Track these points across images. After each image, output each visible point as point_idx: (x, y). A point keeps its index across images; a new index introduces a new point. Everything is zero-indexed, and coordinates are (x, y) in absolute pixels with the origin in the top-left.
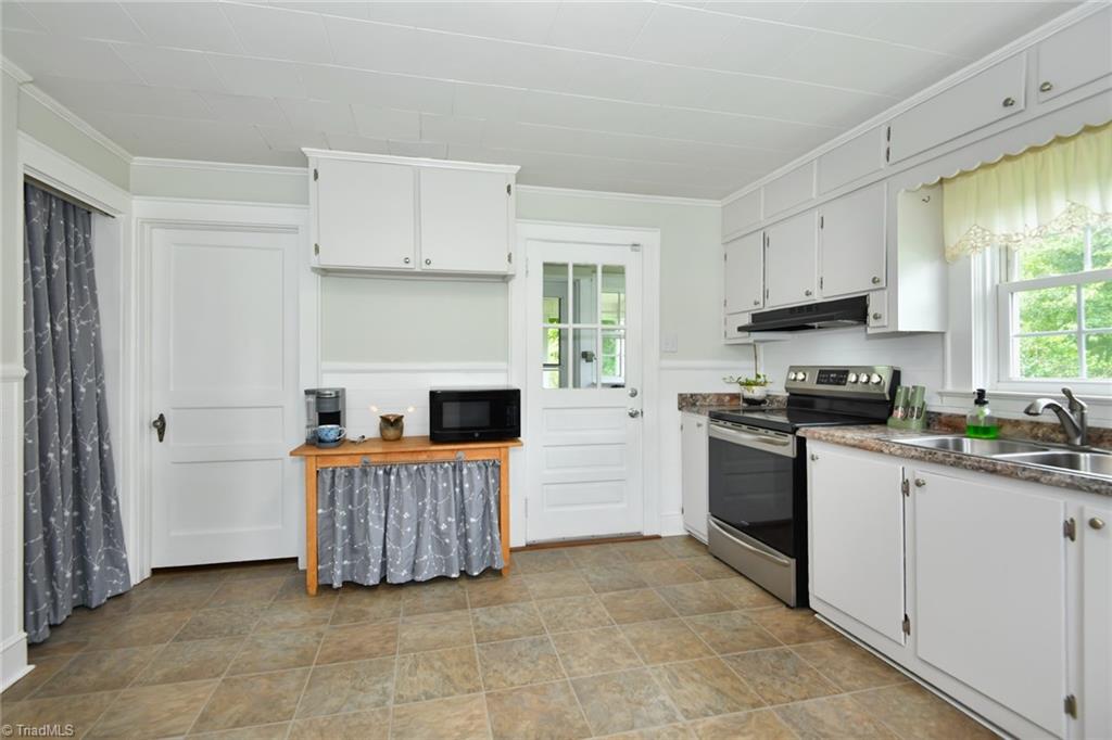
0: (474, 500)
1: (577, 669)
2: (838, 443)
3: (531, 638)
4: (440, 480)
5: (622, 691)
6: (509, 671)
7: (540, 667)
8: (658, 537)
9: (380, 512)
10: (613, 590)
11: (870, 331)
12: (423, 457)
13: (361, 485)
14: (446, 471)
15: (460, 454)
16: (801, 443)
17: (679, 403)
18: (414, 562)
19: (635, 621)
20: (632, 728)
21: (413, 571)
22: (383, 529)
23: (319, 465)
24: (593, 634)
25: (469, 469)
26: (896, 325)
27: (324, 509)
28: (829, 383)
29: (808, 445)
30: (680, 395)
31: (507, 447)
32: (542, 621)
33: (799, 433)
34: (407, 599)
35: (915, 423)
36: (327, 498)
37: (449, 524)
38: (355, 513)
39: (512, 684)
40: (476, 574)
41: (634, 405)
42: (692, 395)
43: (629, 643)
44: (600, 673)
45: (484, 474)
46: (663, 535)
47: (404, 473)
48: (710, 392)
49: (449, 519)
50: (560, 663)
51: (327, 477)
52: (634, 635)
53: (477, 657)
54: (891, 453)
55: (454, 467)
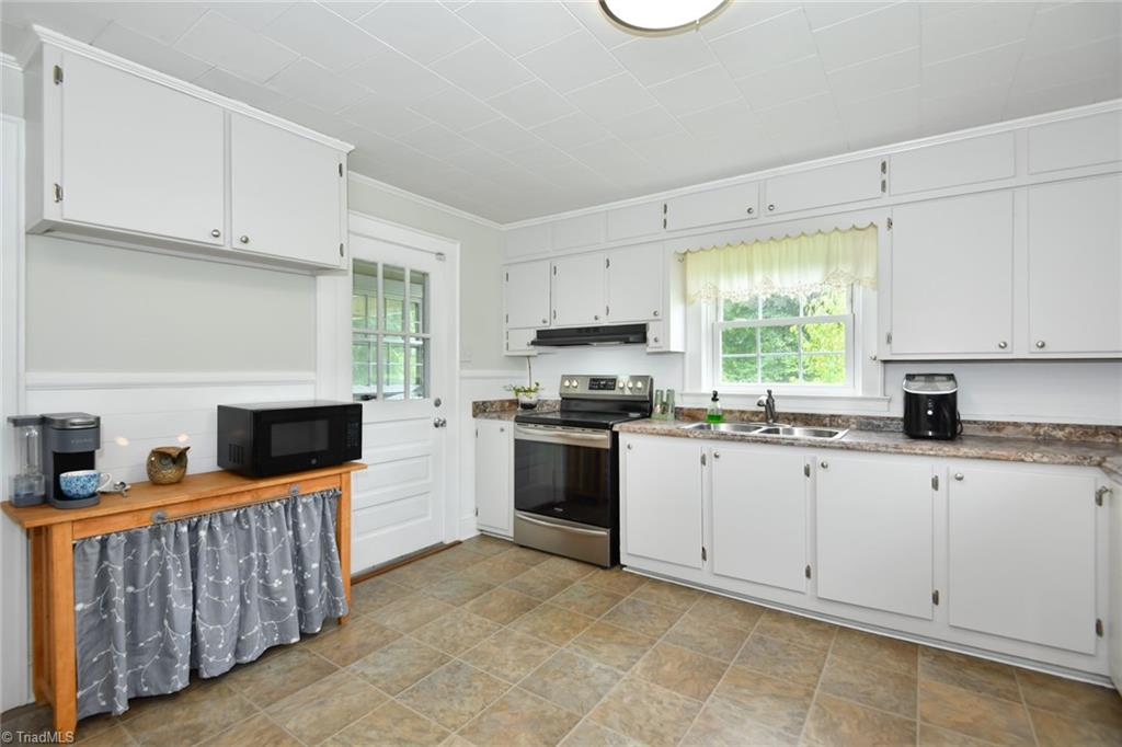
0: (311, 539)
1: (513, 675)
2: (652, 434)
3: (443, 667)
4: (268, 524)
5: (565, 675)
6: (456, 705)
7: (479, 689)
8: (460, 543)
9: (185, 585)
10: (470, 600)
11: (649, 350)
12: (246, 499)
13: (150, 552)
14: (276, 512)
15: (294, 488)
16: (615, 436)
17: (474, 411)
18: (239, 640)
19: (515, 618)
20: (601, 696)
21: (237, 653)
22: (191, 608)
23: (77, 537)
24: (493, 641)
25: (305, 506)
26: (669, 346)
27: (85, 602)
28: (599, 389)
29: (620, 437)
30: (474, 403)
31: (349, 472)
32: (435, 648)
33: (615, 429)
34: (243, 691)
35: (670, 415)
36: (92, 583)
37: (284, 578)
38: (141, 597)
39: (472, 714)
40: (318, 629)
41: (437, 414)
42: (484, 403)
43: (530, 636)
44: (534, 670)
45: (321, 506)
46: (462, 539)
47: (218, 526)
48: (495, 399)
49: (285, 572)
50: (491, 675)
51: (93, 552)
52: (527, 629)
53: (410, 709)
54: (695, 437)
55: (286, 507)
